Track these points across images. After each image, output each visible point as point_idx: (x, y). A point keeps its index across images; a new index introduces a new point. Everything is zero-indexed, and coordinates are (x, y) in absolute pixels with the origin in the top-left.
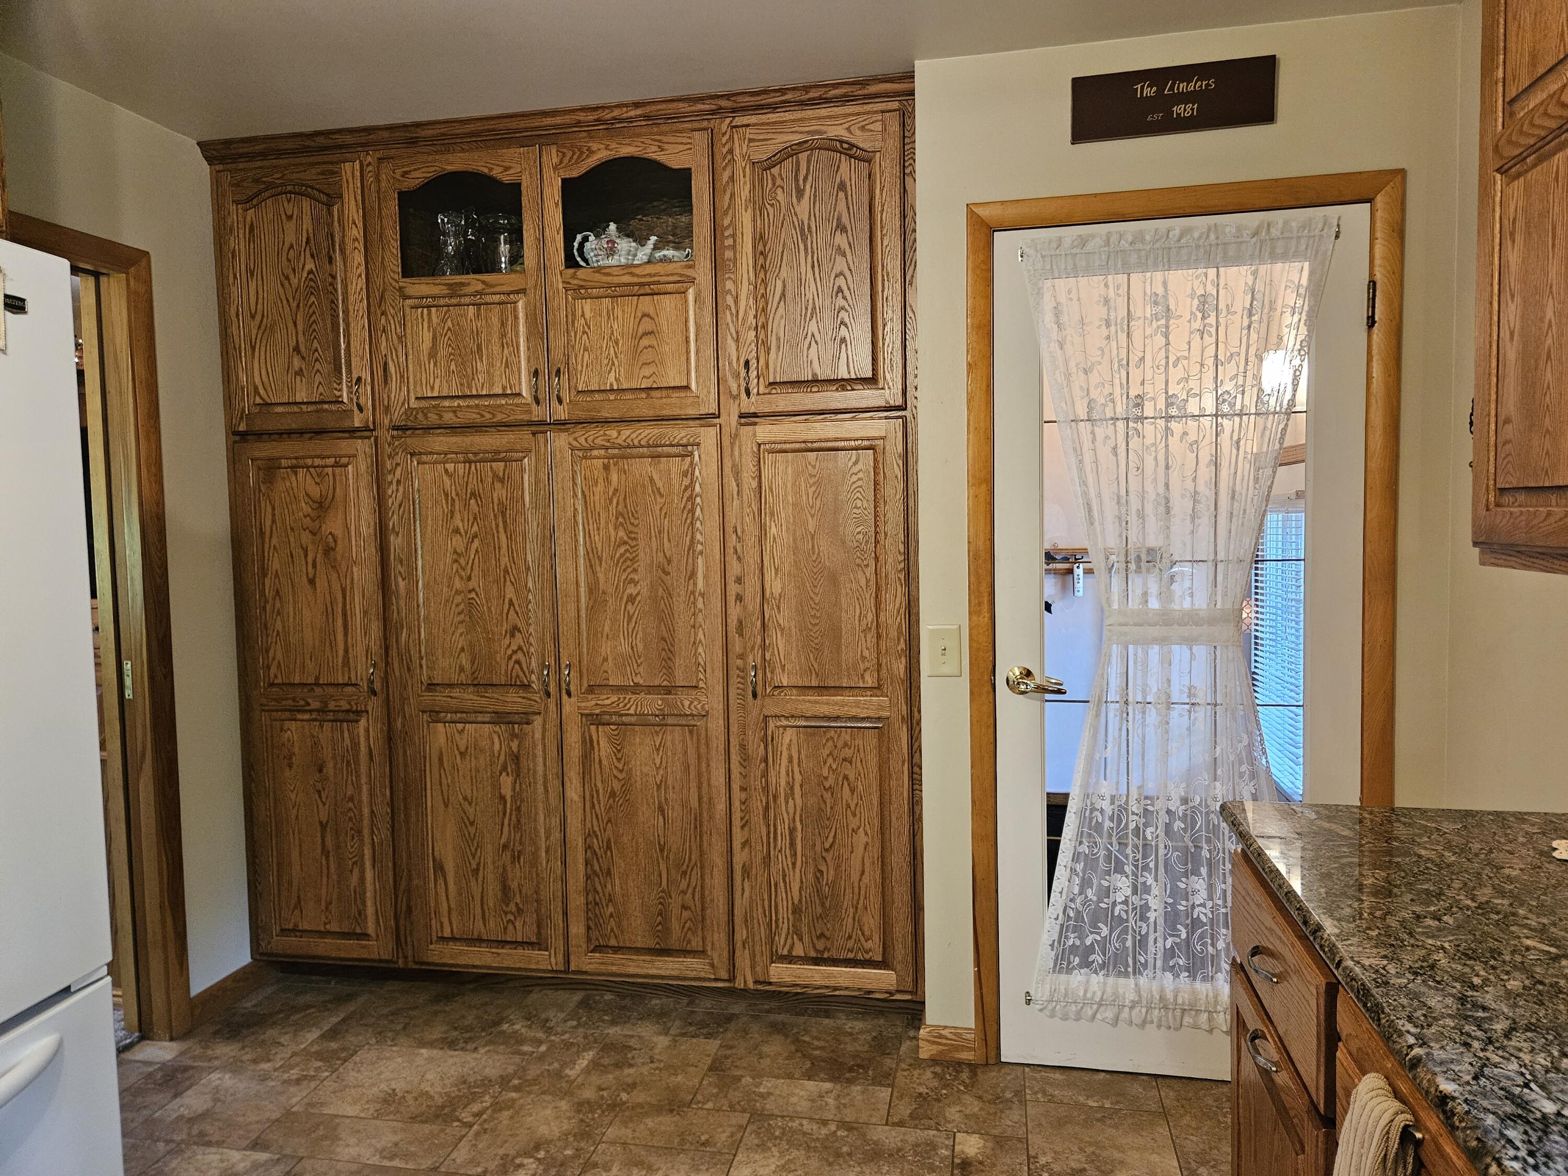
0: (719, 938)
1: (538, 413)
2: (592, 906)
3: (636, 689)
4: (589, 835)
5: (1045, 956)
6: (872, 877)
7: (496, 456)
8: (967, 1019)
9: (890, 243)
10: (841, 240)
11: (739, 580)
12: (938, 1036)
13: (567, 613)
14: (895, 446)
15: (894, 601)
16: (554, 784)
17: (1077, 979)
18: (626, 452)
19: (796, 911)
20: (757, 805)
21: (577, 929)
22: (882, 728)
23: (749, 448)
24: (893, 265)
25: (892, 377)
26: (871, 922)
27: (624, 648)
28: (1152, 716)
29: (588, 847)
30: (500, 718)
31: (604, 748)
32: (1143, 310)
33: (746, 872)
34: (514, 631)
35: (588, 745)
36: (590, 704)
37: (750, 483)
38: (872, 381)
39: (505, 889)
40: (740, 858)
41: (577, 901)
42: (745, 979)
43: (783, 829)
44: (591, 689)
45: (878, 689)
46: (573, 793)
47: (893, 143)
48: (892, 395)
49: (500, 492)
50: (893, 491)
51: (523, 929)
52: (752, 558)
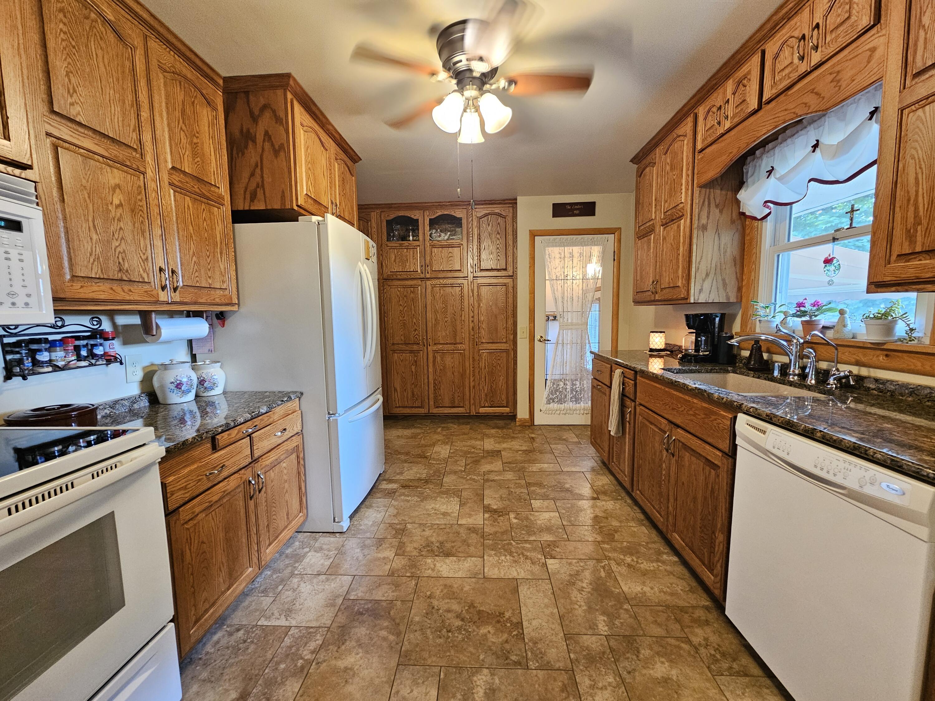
0: (467, 403)
1: (422, 276)
2: (435, 398)
3: (447, 344)
4: (435, 380)
5: (545, 400)
6: (504, 386)
7: (411, 286)
8: (527, 416)
9: (510, 237)
10: (498, 236)
11: (473, 317)
12: (521, 420)
13: (429, 325)
14: (511, 285)
15: (510, 322)
16: (426, 368)
17: (552, 405)
18: (445, 286)
19: (486, 395)
20: (477, 371)
21: (432, 403)
22: (507, 351)
23: (476, 285)
24: (511, 242)
25: (510, 268)
26: (504, 397)
27: (444, 334)
28: (569, 346)
29: (435, 383)
30: (411, 352)
31: (439, 358)
32: (567, 255)
33: (474, 387)
34: (415, 330)
35: (435, 358)
36: (435, 348)
37: (476, 293)
38: (505, 270)
39: (413, 394)
40: (472, 384)
41: (432, 396)
42: (473, 413)
43: (483, 376)
44: (435, 344)
45: (506, 342)
46: (431, 370)
47: (511, 215)
48: (510, 273)
49: (412, 295)
50: (510, 296)
51: (418, 404)
52: (476, 312)
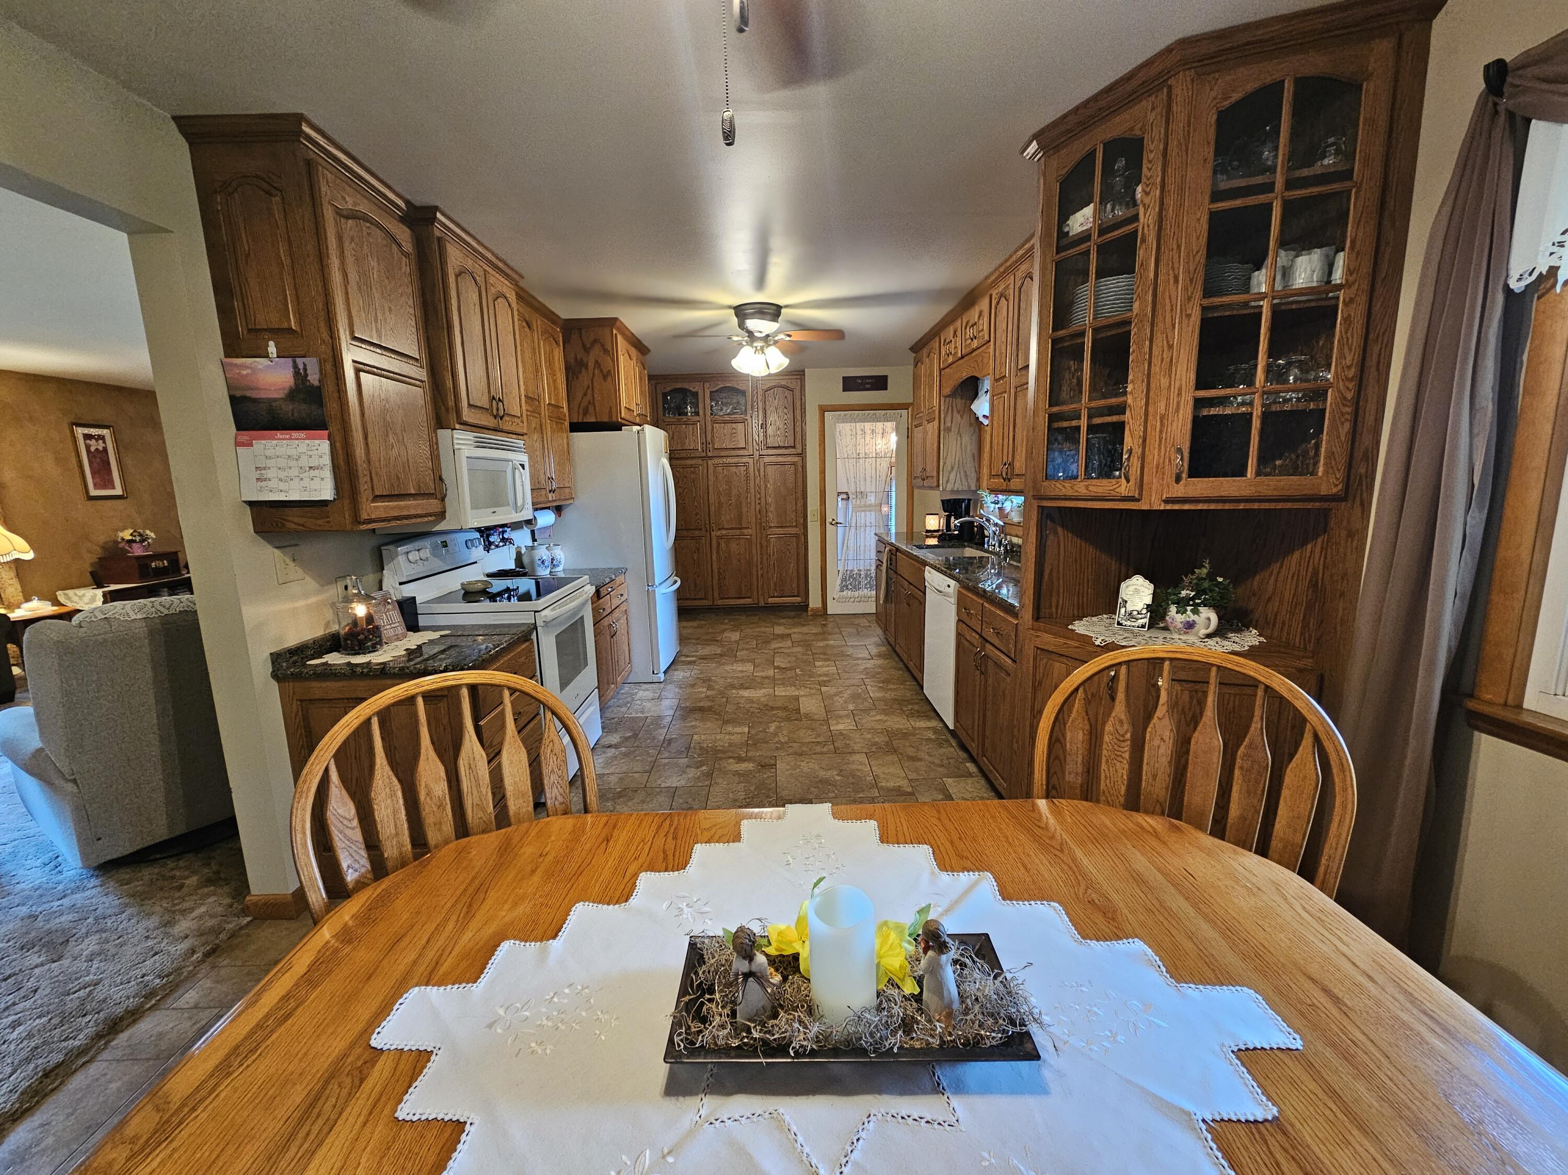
0: (755, 593)
1: (704, 454)
2: (720, 587)
3: (732, 529)
4: (719, 568)
5: (838, 588)
6: (795, 574)
7: (691, 466)
8: (820, 605)
9: (798, 412)
10: (785, 411)
11: (760, 499)
12: (813, 610)
13: (712, 508)
14: (800, 464)
15: (800, 504)
16: (709, 555)
17: (845, 592)
18: (728, 465)
19: (775, 584)
20: (765, 559)
21: (716, 594)
22: (797, 536)
23: (762, 464)
24: (799, 417)
25: (799, 446)
26: (794, 586)
27: (728, 518)
28: (862, 529)
29: (719, 572)
30: (693, 538)
31: (723, 545)
32: (859, 432)
33: (762, 575)
34: (696, 514)
35: (718, 544)
36: (719, 533)
37: (762, 473)
38: (794, 447)
39: (696, 585)
40: (760, 572)
41: (716, 587)
42: (762, 603)
43: (772, 563)
44: (719, 529)
45: (796, 526)
46: (714, 558)
47: (799, 387)
48: (799, 451)
49: (693, 476)
50: (800, 476)
51: (701, 595)
52: (763, 495)
